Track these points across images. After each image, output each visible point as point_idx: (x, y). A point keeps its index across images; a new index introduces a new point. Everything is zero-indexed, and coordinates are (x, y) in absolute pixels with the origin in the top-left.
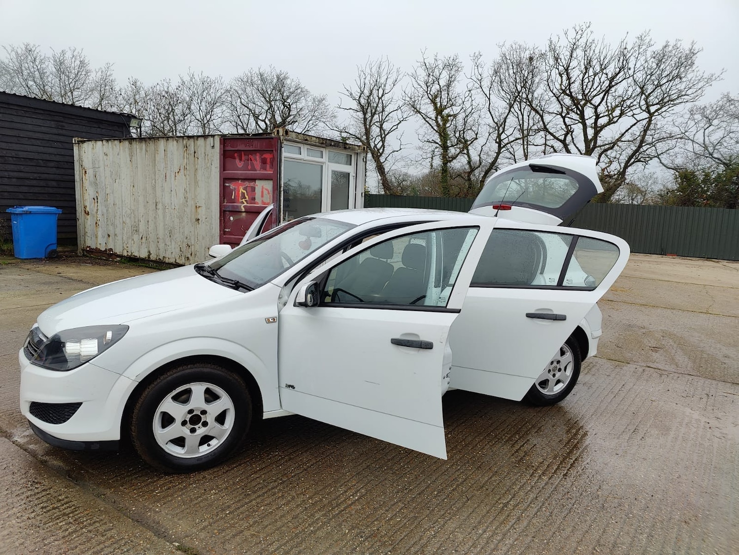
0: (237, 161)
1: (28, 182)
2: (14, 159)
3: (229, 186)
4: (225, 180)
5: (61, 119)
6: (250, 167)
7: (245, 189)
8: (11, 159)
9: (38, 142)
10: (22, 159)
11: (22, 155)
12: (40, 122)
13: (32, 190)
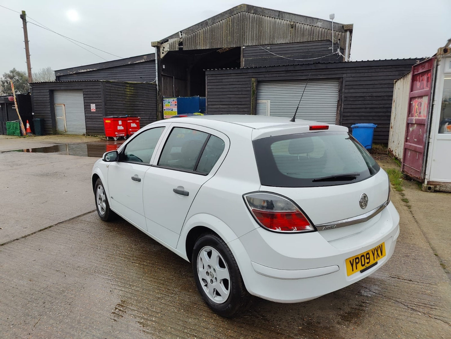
0: (418, 82)
1: (376, 110)
2: (370, 97)
3: (412, 104)
4: (411, 99)
5: (403, 69)
6: (422, 87)
7: (418, 106)
8: (368, 97)
9: (386, 86)
10: (374, 97)
11: (374, 94)
12: (388, 74)
13: (378, 114)
